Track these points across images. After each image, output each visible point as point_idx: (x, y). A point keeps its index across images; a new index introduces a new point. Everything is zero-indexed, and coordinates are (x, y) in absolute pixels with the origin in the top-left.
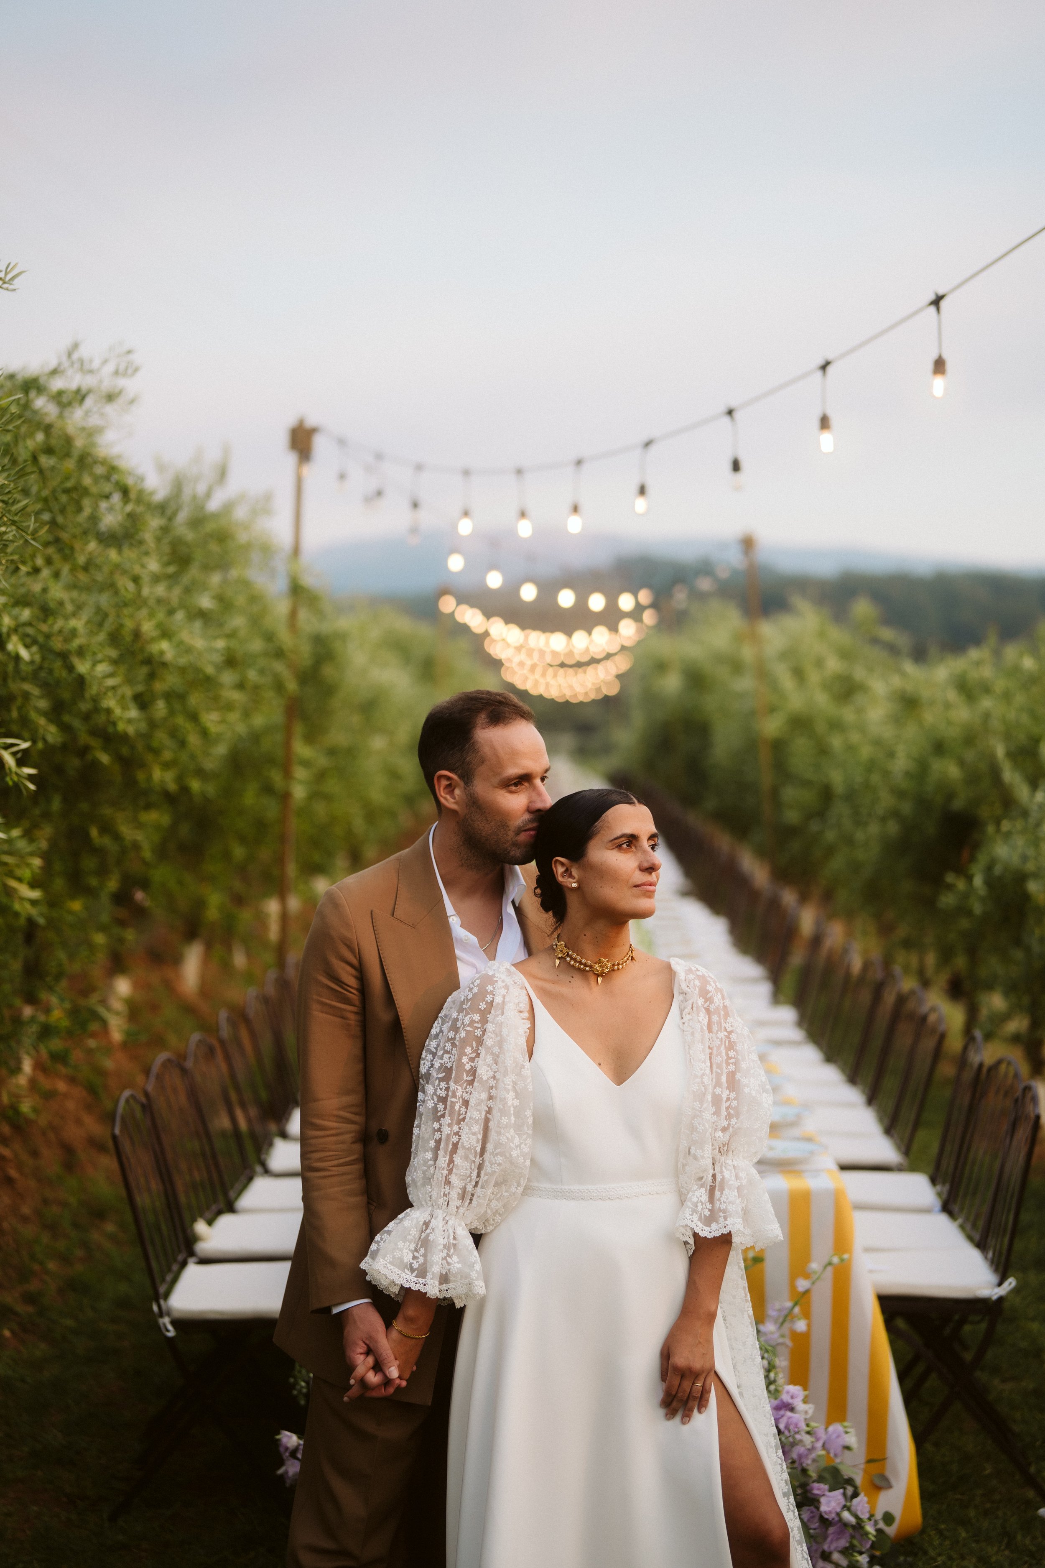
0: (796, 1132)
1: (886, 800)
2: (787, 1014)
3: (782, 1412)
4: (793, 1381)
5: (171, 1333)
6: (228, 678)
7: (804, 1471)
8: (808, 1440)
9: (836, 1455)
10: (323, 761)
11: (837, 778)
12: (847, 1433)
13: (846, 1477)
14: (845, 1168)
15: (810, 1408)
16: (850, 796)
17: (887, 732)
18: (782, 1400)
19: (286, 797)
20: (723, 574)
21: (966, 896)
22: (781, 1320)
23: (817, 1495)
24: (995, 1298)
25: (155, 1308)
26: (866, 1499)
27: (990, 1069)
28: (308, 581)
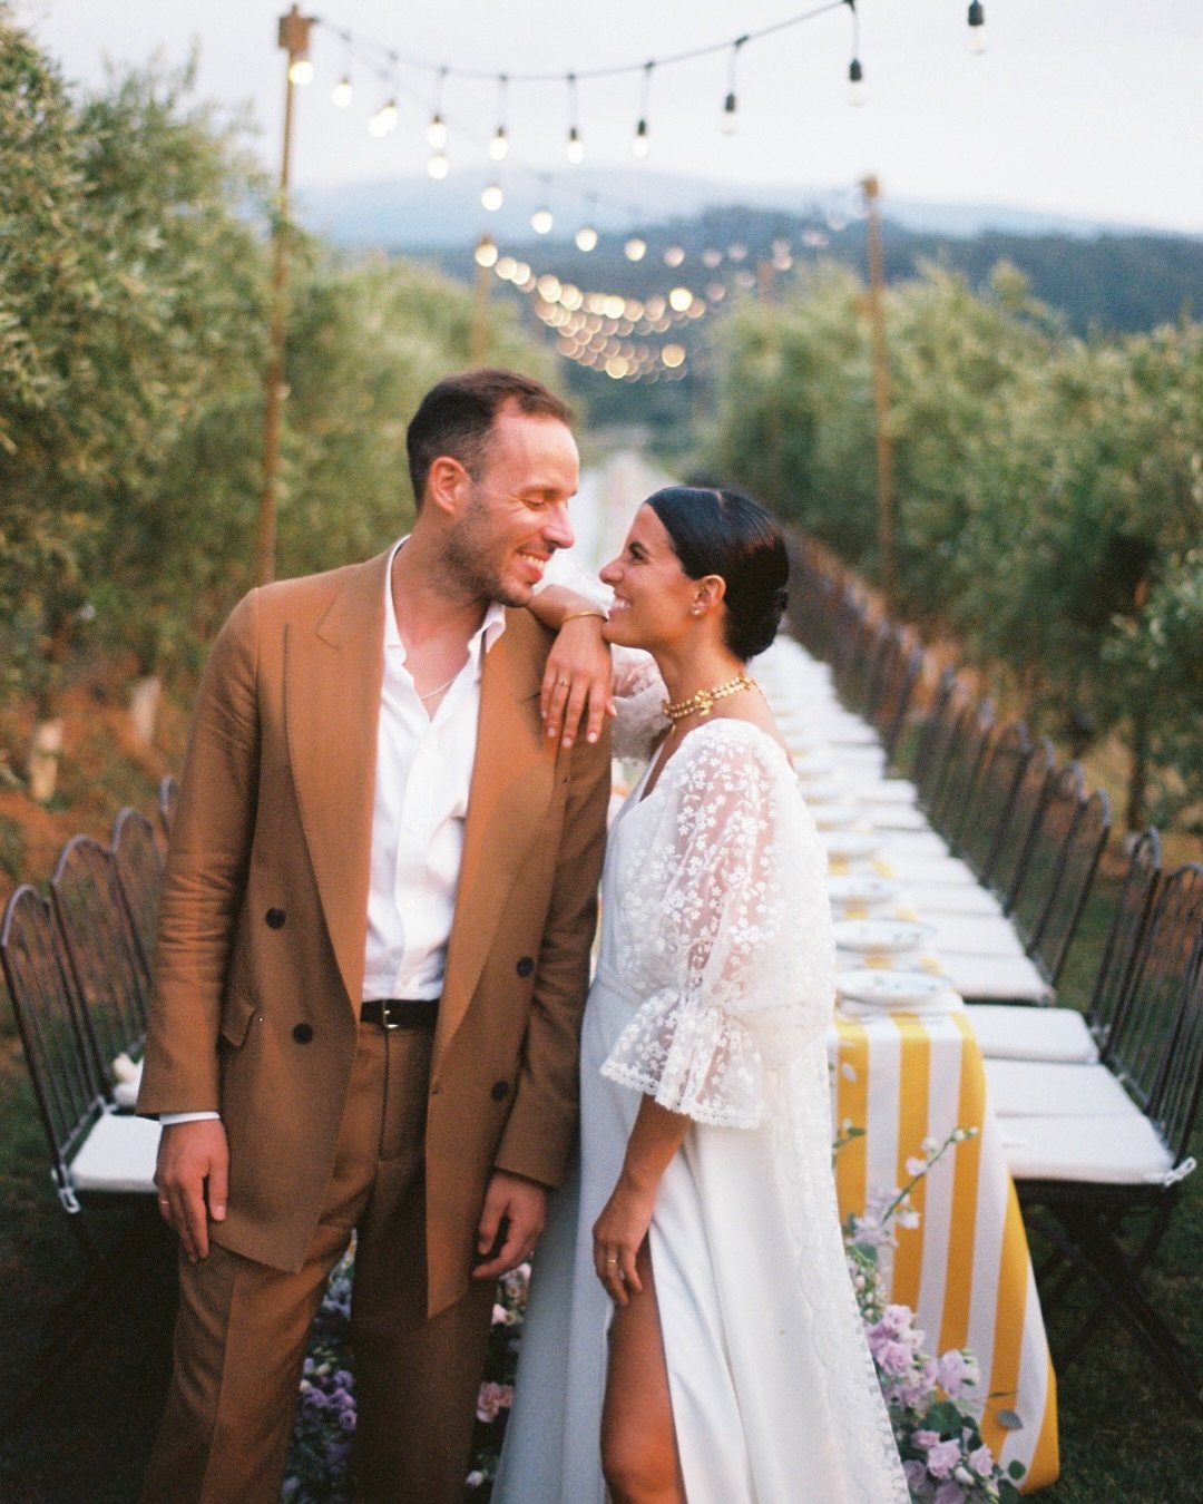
0: (913, 959)
1: (1038, 521)
2: (904, 791)
3: (882, 1341)
4: (898, 1299)
5: (75, 1209)
6: (179, 338)
7: (909, 1411)
8: (915, 1376)
9: (951, 1391)
10: (315, 453)
11: (973, 490)
12: (967, 1362)
13: (963, 1415)
14: (970, 1001)
15: (919, 1336)
16: (992, 514)
17: (1043, 435)
18: (883, 1326)
19: (263, 496)
20: (837, 226)
21: (1139, 645)
22: (885, 1212)
23: (925, 1445)
24: (1168, 1183)
25: (54, 1175)
26: (988, 1452)
27: (1169, 880)
28: (298, 218)
